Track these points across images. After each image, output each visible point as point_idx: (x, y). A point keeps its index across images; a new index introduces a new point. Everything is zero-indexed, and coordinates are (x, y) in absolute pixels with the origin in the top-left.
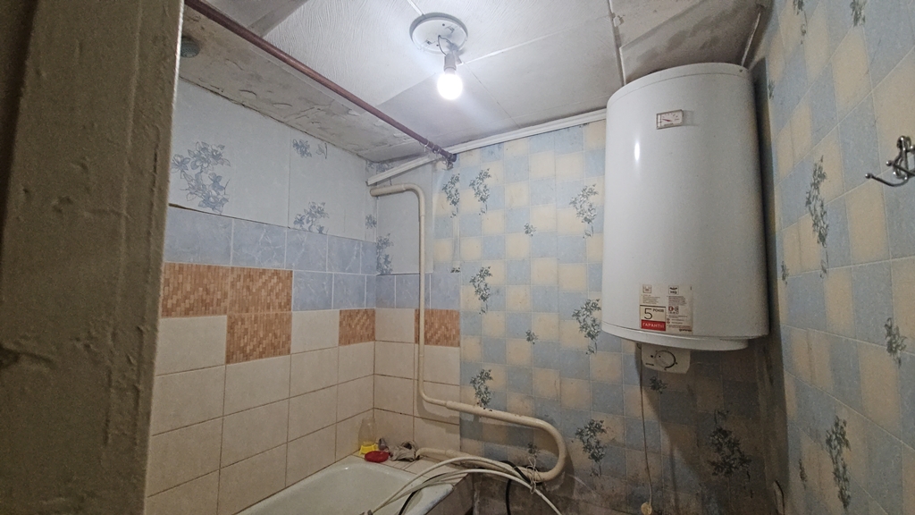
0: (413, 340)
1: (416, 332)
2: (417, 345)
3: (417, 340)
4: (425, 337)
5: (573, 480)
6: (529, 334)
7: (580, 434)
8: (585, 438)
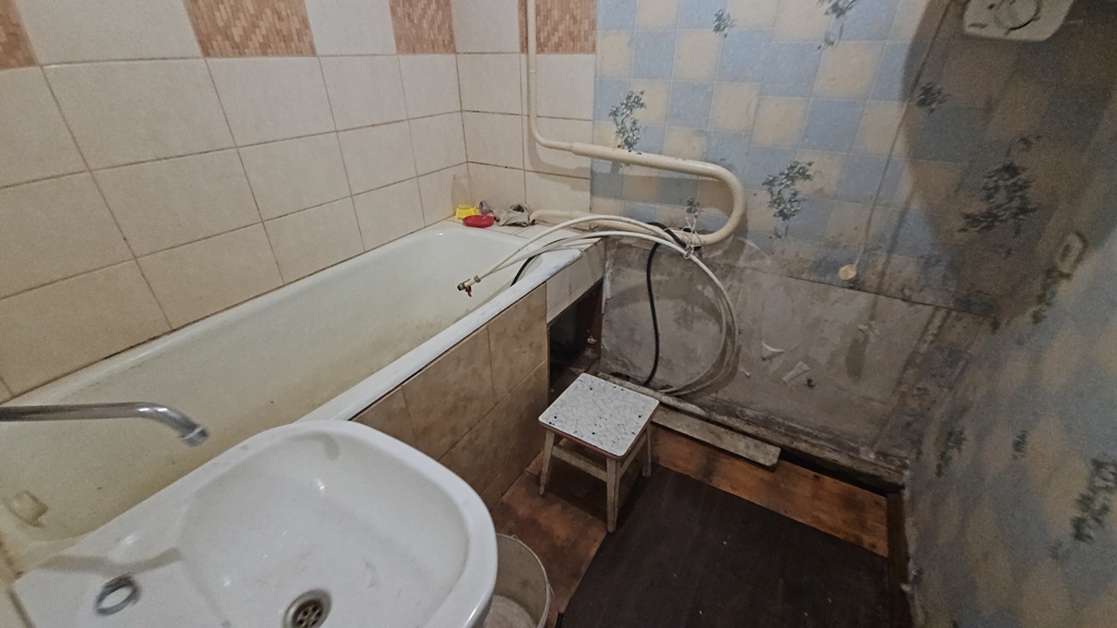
0: (517, 47)
1: (521, 32)
2: (524, 56)
3: (525, 47)
4: (538, 39)
5: (743, 244)
6: (719, 18)
7: (770, 183)
8: (776, 189)
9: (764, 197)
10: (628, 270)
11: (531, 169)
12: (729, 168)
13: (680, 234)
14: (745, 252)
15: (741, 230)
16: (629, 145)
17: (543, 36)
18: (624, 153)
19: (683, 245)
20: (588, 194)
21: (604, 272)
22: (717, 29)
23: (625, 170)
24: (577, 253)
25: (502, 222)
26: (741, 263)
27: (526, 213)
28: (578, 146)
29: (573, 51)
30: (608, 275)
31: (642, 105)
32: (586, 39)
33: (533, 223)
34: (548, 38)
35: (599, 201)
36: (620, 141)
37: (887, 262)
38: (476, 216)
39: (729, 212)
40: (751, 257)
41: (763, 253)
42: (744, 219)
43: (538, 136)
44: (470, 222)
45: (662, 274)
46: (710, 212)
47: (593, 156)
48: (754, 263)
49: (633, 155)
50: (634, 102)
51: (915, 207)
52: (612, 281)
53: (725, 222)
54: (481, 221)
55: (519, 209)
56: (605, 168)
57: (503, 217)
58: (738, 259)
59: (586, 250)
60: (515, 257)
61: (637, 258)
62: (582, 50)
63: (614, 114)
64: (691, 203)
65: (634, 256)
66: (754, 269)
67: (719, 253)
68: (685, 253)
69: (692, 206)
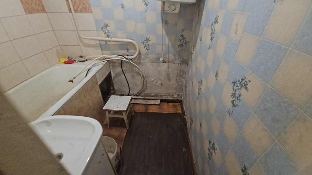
0: (68, 11)
1: (68, 7)
2: (71, 14)
3: (70, 11)
4: (74, 9)
5: (141, 57)
6: (122, 5)
7: (143, 43)
8: (144, 44)
9: (142, 46)
10: (116, 68)
11: (81, 45)
12: (133, 40)
13: (126, 57)
14: (142, 59)
15: (140, 54)
16: (108, 36)
17: (75, 8)
18: (107, 39)
19: (128, 59)
20: (101, 50)
21: (110, 70)
22: (122, 8)
23: (109, 43)
24: (102, 66)
25: (77, 61)
26: (142, 61)
27: (84, 58)
28: (94, 38)
29: (86, 12)
30: (112, 70)
31: (109, 26)
32: (89, 9)
33: (87, 60)
34: (77, 8)
35: (104, 52)
36: (106, 36)
37: (168, 56)
38: (68, 61)
39: (136, 50)
40: (143, 60)
41: (146, 58)
42: (139, 51)
43: (82, 36)
44: (66, 63)
45: (125, 67)
46: (132, 51)
47: (99, 40)
48: (144, 61)
49: (110, 39)
50: (107, 26)
51: (170, 44)
52: (113, 72)
53: (136, 52)
54: (70, 62)
55: (81, 57)
56: (104, 43)
57: (77, 59)
58: (141, 61)
59: (104, 65)
60: (84, 70)
61: (118, 65)
62: (89, 12)
63: (102, 29)
64: (127, 49)
65: (117, 64)
66: (145, 62)
67: (136, 60)
68: (129, 61)
69: (128, 50)
